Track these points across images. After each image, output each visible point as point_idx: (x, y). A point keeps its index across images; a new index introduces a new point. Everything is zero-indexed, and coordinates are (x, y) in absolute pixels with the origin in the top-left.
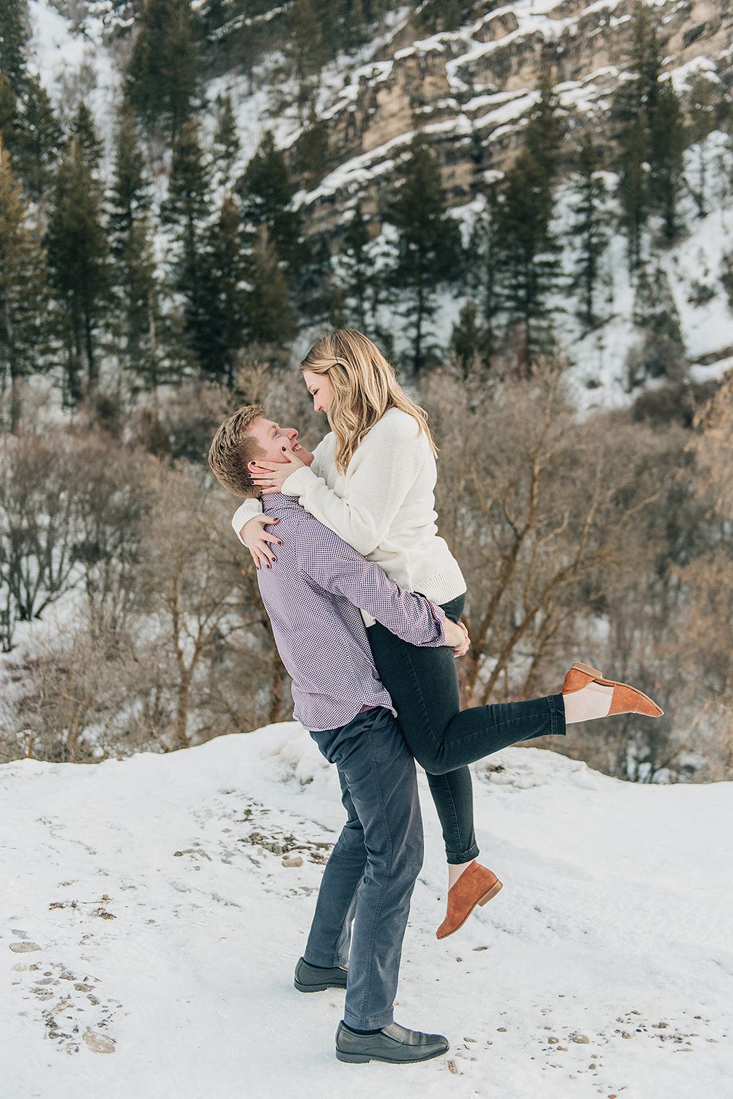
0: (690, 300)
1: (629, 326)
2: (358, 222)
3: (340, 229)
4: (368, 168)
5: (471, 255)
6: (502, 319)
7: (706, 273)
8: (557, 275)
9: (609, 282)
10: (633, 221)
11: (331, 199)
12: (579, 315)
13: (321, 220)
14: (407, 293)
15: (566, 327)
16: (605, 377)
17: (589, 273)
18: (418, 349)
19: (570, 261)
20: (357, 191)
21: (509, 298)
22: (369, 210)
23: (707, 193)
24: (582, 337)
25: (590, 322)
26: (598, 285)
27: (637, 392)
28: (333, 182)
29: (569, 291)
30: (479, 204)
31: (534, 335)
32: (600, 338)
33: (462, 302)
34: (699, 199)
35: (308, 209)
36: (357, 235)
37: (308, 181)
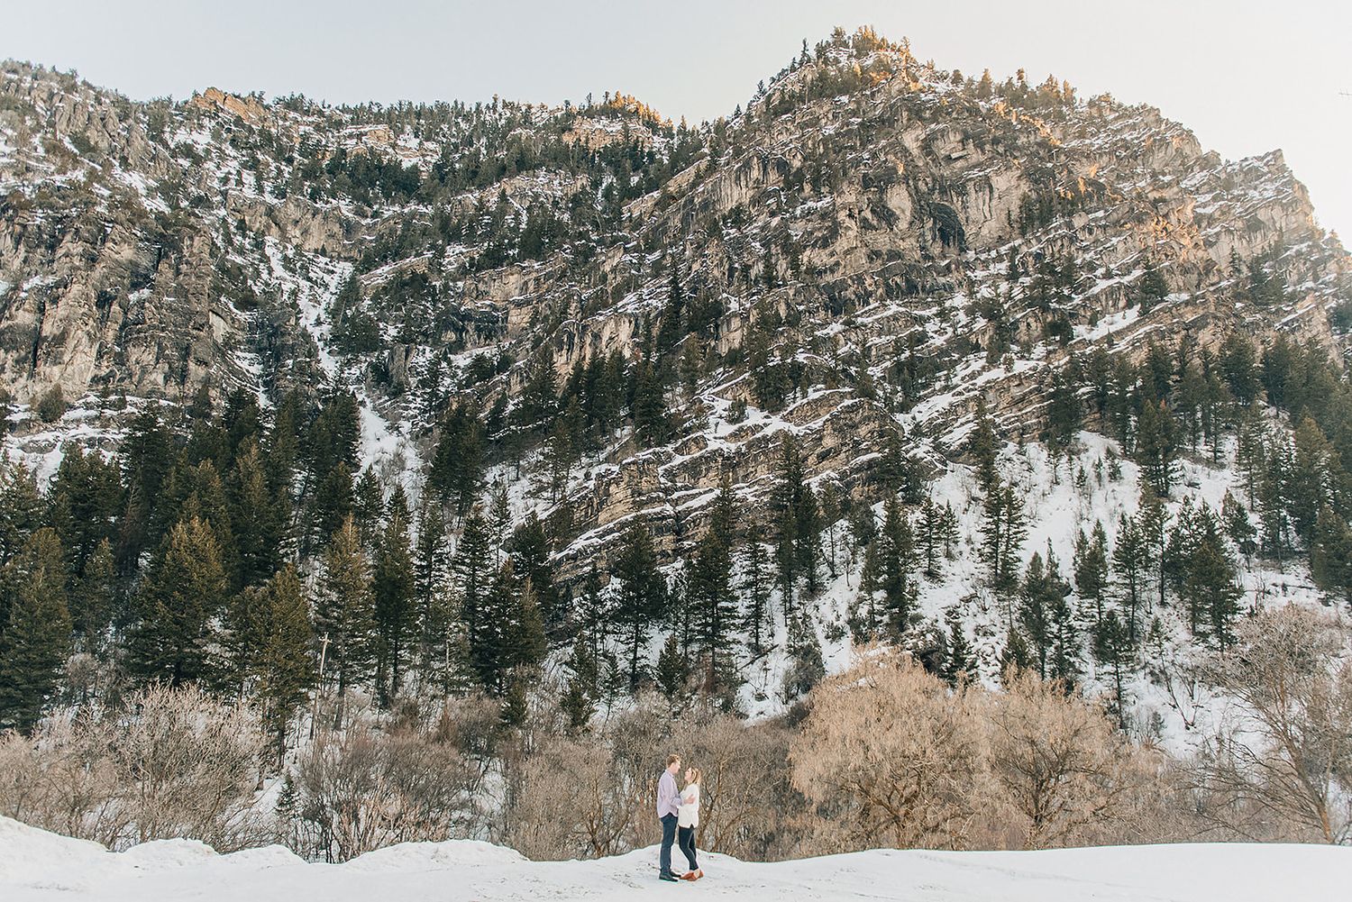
0: (827, 637)
1: (785, 654)
2: (594, 574)
3: (580, 579)
4: (601, 537)
5: (673, 599)
6: (695, 647)
7: (838, 618)
8: (734, 618)
9: (771, 622)
10: (786, 579)
11: (574, 558)
12: (749, 645)
13: (566, 572)
14: (628, 628)
15: (741, 655)
16: (769, 693)
17: (757, 615)
18: (634, 668)
19: (742, 607)
20: (592, 553)
21: (700, 632)
22: (602, 564)
23: (837, 561)
24: (752, 662)
25: (758, 651)
26: (763, 625)
27: (792, 703)
28: (579, 544)
29: (742, 628)
30: (679, 564)
31: (718, 659)
32: (765, 664)
33: (668, 634)
34: (832, 565)
35: (558, 563)
36: (593, 584)
37: (557, 543)
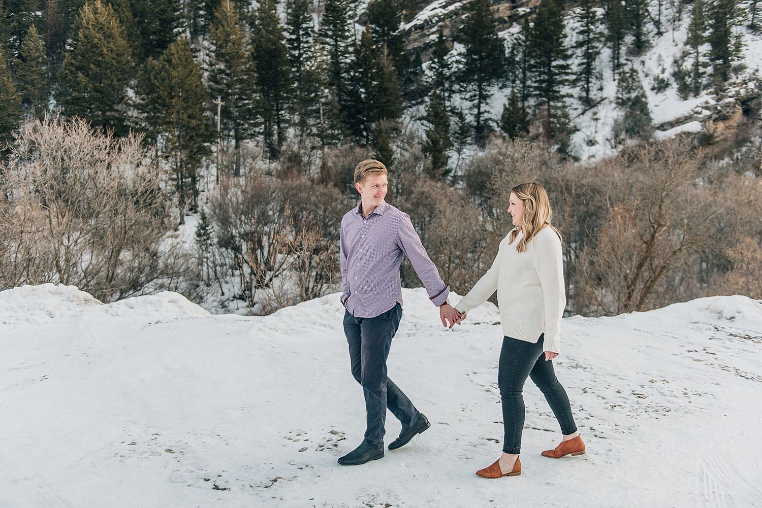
0: (653, 89)
1: (614, 105)
2: (441, 41)
3: (428, 46)
4: (444, 7)
5: (511, 61)
6: (532, 102)
7: (663, 71)
8: (567, 74)
9: (600, 77)
10: (615, 39)
11: (421, 27)
12: (580, 98)
13: (415, 40)
14: (472, 86)
15: (574, 106)
16: (600, 138)
17: (587, 71)
18: (478, 122)
19: (575, 64)
20: (437, 22)
21: (536, 88)
22: (446, 32)
23: (663, 19)
24: (583, 113)
25: (589, 103)
26: (593, 80)
27: (620, 147)
28: (424, 15)
29: (574, 83)
30: (516, 29)
31: (552, 111)
32: (595, 114)
33: (507, 91)
34: (657, 24)
35: (408, 33)
36: (440, 49)
37: (406, 16)
